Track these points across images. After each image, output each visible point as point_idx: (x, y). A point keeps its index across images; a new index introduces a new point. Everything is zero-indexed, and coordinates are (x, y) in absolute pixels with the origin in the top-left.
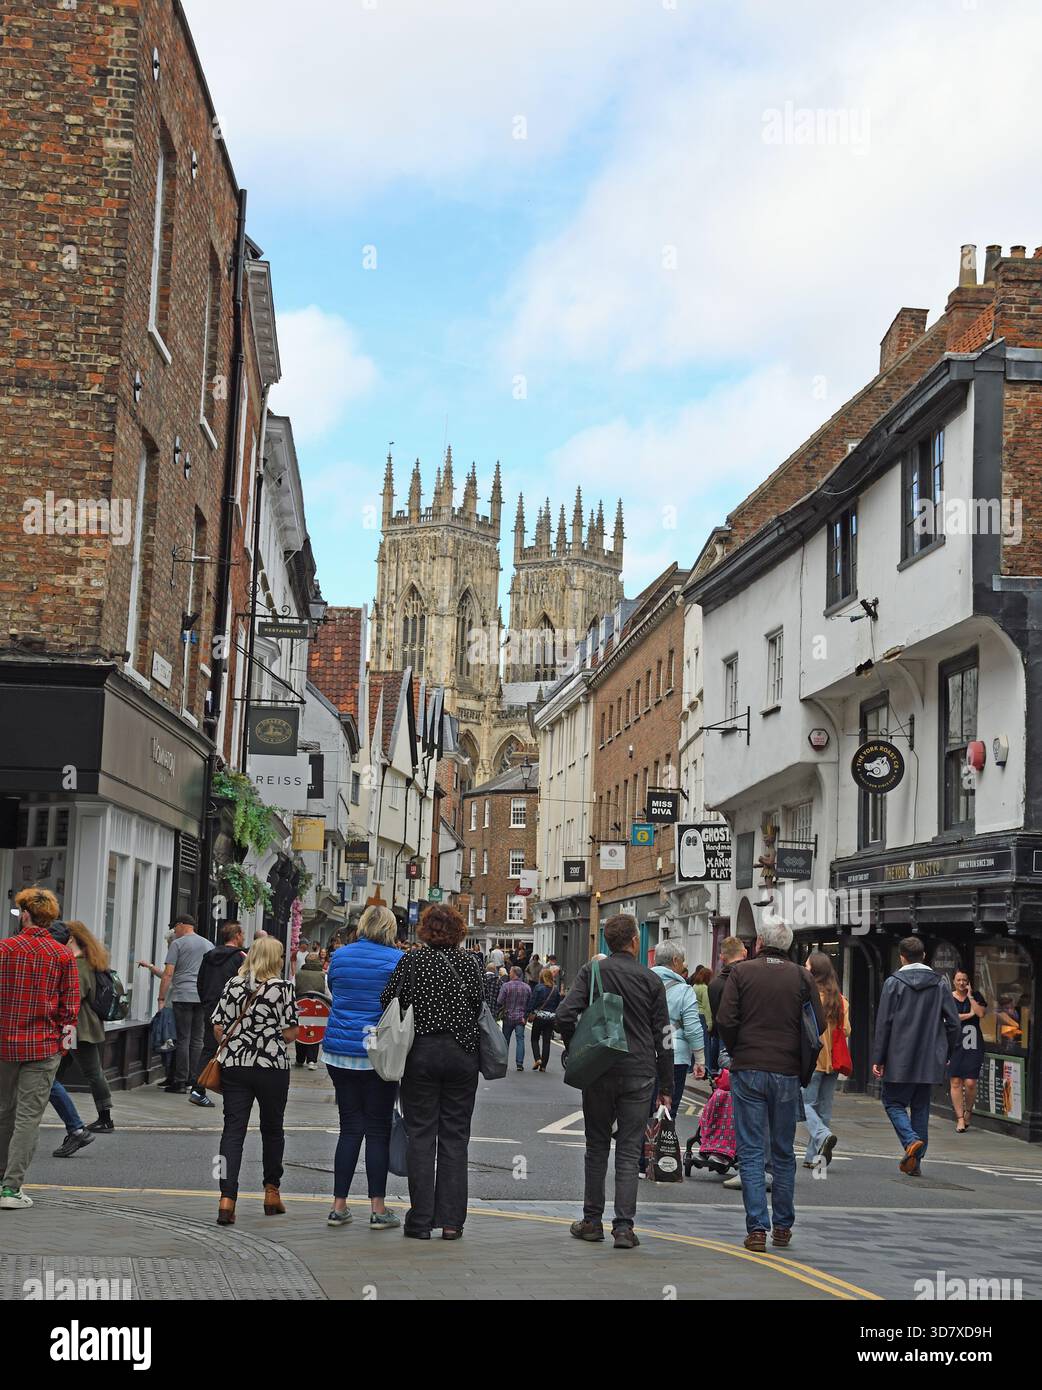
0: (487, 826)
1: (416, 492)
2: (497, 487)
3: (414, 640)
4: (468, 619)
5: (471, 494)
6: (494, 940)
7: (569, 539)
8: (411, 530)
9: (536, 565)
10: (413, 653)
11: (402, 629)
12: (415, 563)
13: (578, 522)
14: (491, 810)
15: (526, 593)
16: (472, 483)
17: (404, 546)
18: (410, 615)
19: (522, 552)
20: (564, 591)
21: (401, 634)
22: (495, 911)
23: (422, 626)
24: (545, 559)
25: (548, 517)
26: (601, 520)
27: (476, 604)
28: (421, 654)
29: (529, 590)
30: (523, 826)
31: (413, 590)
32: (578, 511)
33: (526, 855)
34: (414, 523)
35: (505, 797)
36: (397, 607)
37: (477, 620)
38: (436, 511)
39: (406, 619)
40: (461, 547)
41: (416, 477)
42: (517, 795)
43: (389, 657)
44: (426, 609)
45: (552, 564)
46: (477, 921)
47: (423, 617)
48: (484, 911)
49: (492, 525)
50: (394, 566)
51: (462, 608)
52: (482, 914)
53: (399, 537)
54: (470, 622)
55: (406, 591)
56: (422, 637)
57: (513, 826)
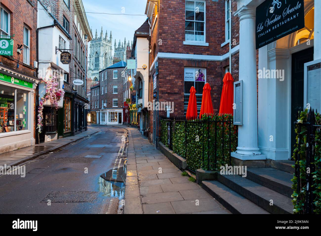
0: (106, 79)
1: (96, 35)
2: (111, 35)
3: (97, 61)
4: (106, 58)
5: (106, 36)
6: (109, 112)
7: (124, 46)
8: (95, 42)
9: (119, 51)
10: (97, 64)
11: (95, 59)
12: (97, 48)
13: (125, 44)
14: (107, 74)
15: (117, 56)
16: (106, 34)
17: (94, 45)
18: (96, 57)
19: (116, 49)
20: (123, 55)
21: (95, 60)
22: (109, 104)
23: (98, 59)
24: (120, 50)
25: (120, 43)
26: (129, 44)
27: (108, 55)
28: (98, 64)
29: (117, 55)
30: (117, 78)
31: (96, 53)
32: (125, 42)
33: (118, 86)
34: (96, 40)
35: (111, 70)
36: (94, 56)
37: (108, 58)
38: (100, 38)
39: (95, 58)
40: (105, 45)
41: (96, 32)
42: (115, 69)
43: (93, 64)
44: (99, 56)
45: (121, 51)
46: (104, 107)
47: (98, 57)
48: (106, 104)
49: (110, 42)
50: (93, 48)
51: (105, 56)
52: (105, 105)
53: (93, 43)
54: (107, 58)
55: (95, 53)
56: (98, 61)
57: (114, 78)
